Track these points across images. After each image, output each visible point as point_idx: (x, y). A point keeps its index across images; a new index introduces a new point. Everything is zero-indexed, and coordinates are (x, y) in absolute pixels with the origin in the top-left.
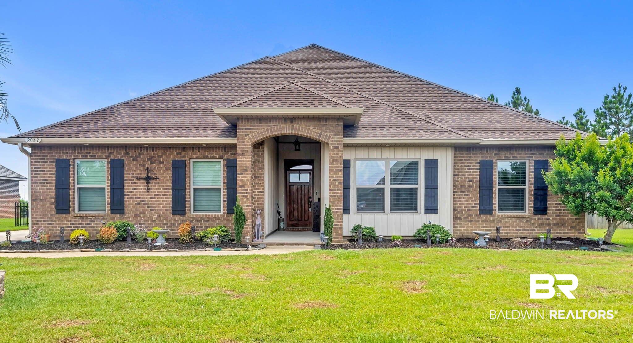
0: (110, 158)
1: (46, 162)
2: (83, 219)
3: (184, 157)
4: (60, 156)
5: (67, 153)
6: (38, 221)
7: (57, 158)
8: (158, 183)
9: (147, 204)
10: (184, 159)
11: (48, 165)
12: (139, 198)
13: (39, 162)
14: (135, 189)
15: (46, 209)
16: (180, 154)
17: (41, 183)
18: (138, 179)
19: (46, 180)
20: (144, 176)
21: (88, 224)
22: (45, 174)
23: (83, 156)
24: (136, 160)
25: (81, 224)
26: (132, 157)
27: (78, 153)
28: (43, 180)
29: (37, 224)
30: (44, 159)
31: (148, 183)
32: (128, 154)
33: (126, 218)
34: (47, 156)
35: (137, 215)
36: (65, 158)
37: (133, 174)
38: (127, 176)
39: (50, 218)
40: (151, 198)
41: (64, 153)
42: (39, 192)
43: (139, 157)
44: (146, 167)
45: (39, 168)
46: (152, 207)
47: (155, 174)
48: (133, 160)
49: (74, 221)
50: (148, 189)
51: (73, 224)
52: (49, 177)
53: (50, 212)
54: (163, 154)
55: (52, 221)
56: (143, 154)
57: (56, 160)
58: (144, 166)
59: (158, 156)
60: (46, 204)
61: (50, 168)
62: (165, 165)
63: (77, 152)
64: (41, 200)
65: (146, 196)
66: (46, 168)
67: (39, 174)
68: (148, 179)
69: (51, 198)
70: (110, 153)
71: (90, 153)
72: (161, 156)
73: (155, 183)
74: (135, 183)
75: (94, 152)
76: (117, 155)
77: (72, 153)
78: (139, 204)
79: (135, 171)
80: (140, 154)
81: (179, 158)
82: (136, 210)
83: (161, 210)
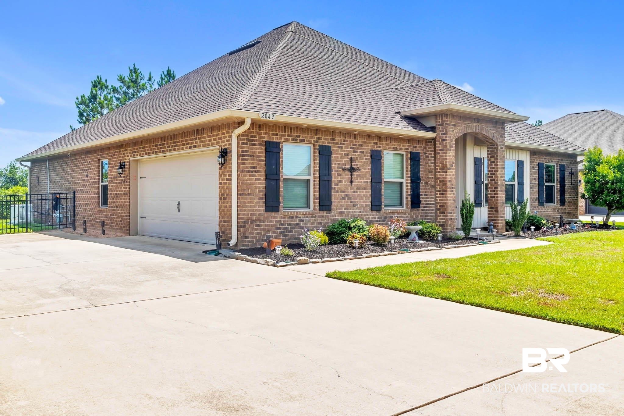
0: (318, 144)
1: (254, 145)
2: (292, 217)
3: (380, 147)
4: (270, 138)
5: (277, 135)
6: (245, 222)
7: (266, 139)
8: (360, 175)
9: (350, 199)
10: (379, 149)
11: (257, 149)
12: (344, 192)
13: (247, 144)
14: (340, 181)
15: (254, 207)
16: (376, 143)
17: (249, 171)
18: (344, 170)
19: (254, 168)
20: (348, 167)
21: (297, 224)
22: (253, 160)
23: (293, 140)
24: (342, 147)
25: (290, 224)
26: (337, 144)
27: (289, 136)
28: (251, 168)
29: (244, 226)
30: (253, 140)
31: (351, 175)
32: (334, 140)
33: (333, 216)
34: (255, 137)
35: (341, 212)
36: (274, 140)
37: (339, 164)
38: (334, 167)
39: (259, 218)
40: (354, 192)
41: (273, 134)
42: (246, 183)
43: (344, 144)
44: (350, 156)
45: (247, 152)
46: (354, 202)
47: (357, 165)
48: (339, 147)
49: (284, 221)
50: (352, 182)
51: (282, 225)
52: (258, 164)
53: (259, 210)
54: (363, 142)
55: (260, 222)
56: (347, 141)
57: (266, 142)
58: (348, 155)
59: (360, 145)
60: (254, 199)
61: (259, 153)
62: (365, 156)
63: (287, 134)
64: (249, 195)
65: (350, 190)
66: (254, 152)
67: (246, 160)
68: (352, 170)
69: (259, 191)
70: (319, 138)
71: (299, 136)
72: (362, 145)
73: (357, 175)
74: (341, 175)
75: (304, 135)
76: (324, 141)
77: (283, 135)
78: (343, 198)
79: (341, 161)
80: (344, 141)
81: (375, 148)
82: (341, 205)
83: (362, 205)
